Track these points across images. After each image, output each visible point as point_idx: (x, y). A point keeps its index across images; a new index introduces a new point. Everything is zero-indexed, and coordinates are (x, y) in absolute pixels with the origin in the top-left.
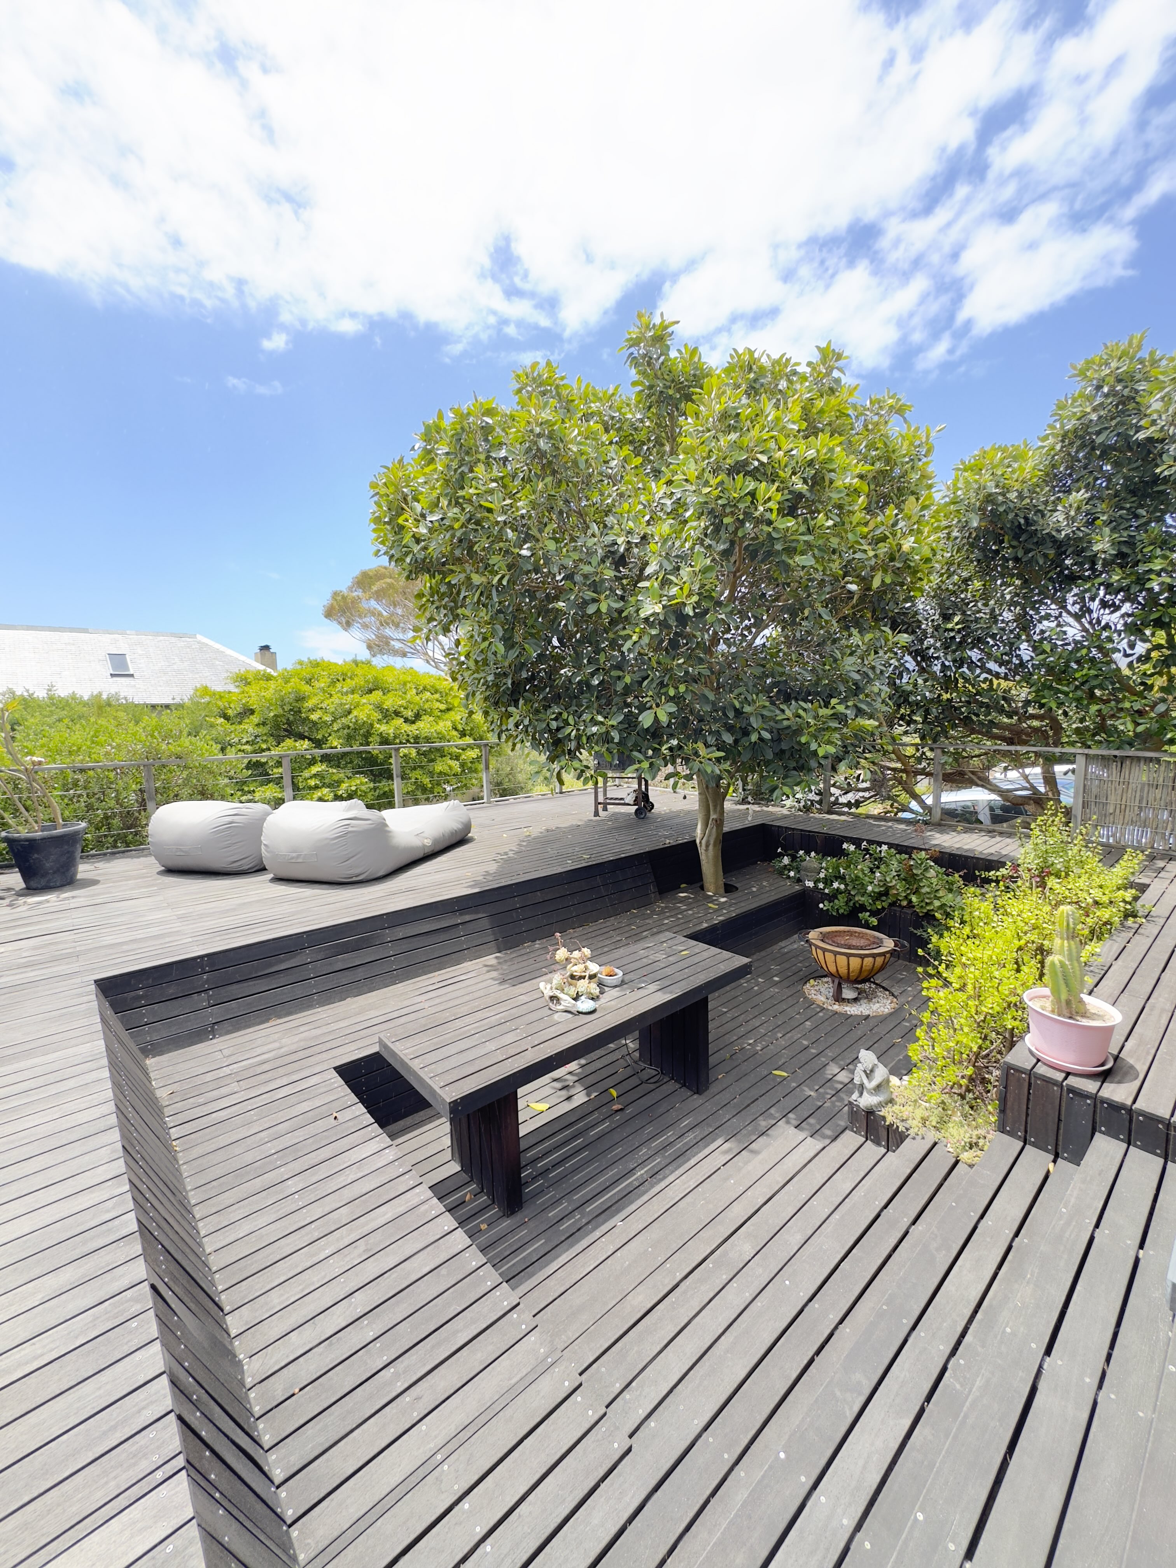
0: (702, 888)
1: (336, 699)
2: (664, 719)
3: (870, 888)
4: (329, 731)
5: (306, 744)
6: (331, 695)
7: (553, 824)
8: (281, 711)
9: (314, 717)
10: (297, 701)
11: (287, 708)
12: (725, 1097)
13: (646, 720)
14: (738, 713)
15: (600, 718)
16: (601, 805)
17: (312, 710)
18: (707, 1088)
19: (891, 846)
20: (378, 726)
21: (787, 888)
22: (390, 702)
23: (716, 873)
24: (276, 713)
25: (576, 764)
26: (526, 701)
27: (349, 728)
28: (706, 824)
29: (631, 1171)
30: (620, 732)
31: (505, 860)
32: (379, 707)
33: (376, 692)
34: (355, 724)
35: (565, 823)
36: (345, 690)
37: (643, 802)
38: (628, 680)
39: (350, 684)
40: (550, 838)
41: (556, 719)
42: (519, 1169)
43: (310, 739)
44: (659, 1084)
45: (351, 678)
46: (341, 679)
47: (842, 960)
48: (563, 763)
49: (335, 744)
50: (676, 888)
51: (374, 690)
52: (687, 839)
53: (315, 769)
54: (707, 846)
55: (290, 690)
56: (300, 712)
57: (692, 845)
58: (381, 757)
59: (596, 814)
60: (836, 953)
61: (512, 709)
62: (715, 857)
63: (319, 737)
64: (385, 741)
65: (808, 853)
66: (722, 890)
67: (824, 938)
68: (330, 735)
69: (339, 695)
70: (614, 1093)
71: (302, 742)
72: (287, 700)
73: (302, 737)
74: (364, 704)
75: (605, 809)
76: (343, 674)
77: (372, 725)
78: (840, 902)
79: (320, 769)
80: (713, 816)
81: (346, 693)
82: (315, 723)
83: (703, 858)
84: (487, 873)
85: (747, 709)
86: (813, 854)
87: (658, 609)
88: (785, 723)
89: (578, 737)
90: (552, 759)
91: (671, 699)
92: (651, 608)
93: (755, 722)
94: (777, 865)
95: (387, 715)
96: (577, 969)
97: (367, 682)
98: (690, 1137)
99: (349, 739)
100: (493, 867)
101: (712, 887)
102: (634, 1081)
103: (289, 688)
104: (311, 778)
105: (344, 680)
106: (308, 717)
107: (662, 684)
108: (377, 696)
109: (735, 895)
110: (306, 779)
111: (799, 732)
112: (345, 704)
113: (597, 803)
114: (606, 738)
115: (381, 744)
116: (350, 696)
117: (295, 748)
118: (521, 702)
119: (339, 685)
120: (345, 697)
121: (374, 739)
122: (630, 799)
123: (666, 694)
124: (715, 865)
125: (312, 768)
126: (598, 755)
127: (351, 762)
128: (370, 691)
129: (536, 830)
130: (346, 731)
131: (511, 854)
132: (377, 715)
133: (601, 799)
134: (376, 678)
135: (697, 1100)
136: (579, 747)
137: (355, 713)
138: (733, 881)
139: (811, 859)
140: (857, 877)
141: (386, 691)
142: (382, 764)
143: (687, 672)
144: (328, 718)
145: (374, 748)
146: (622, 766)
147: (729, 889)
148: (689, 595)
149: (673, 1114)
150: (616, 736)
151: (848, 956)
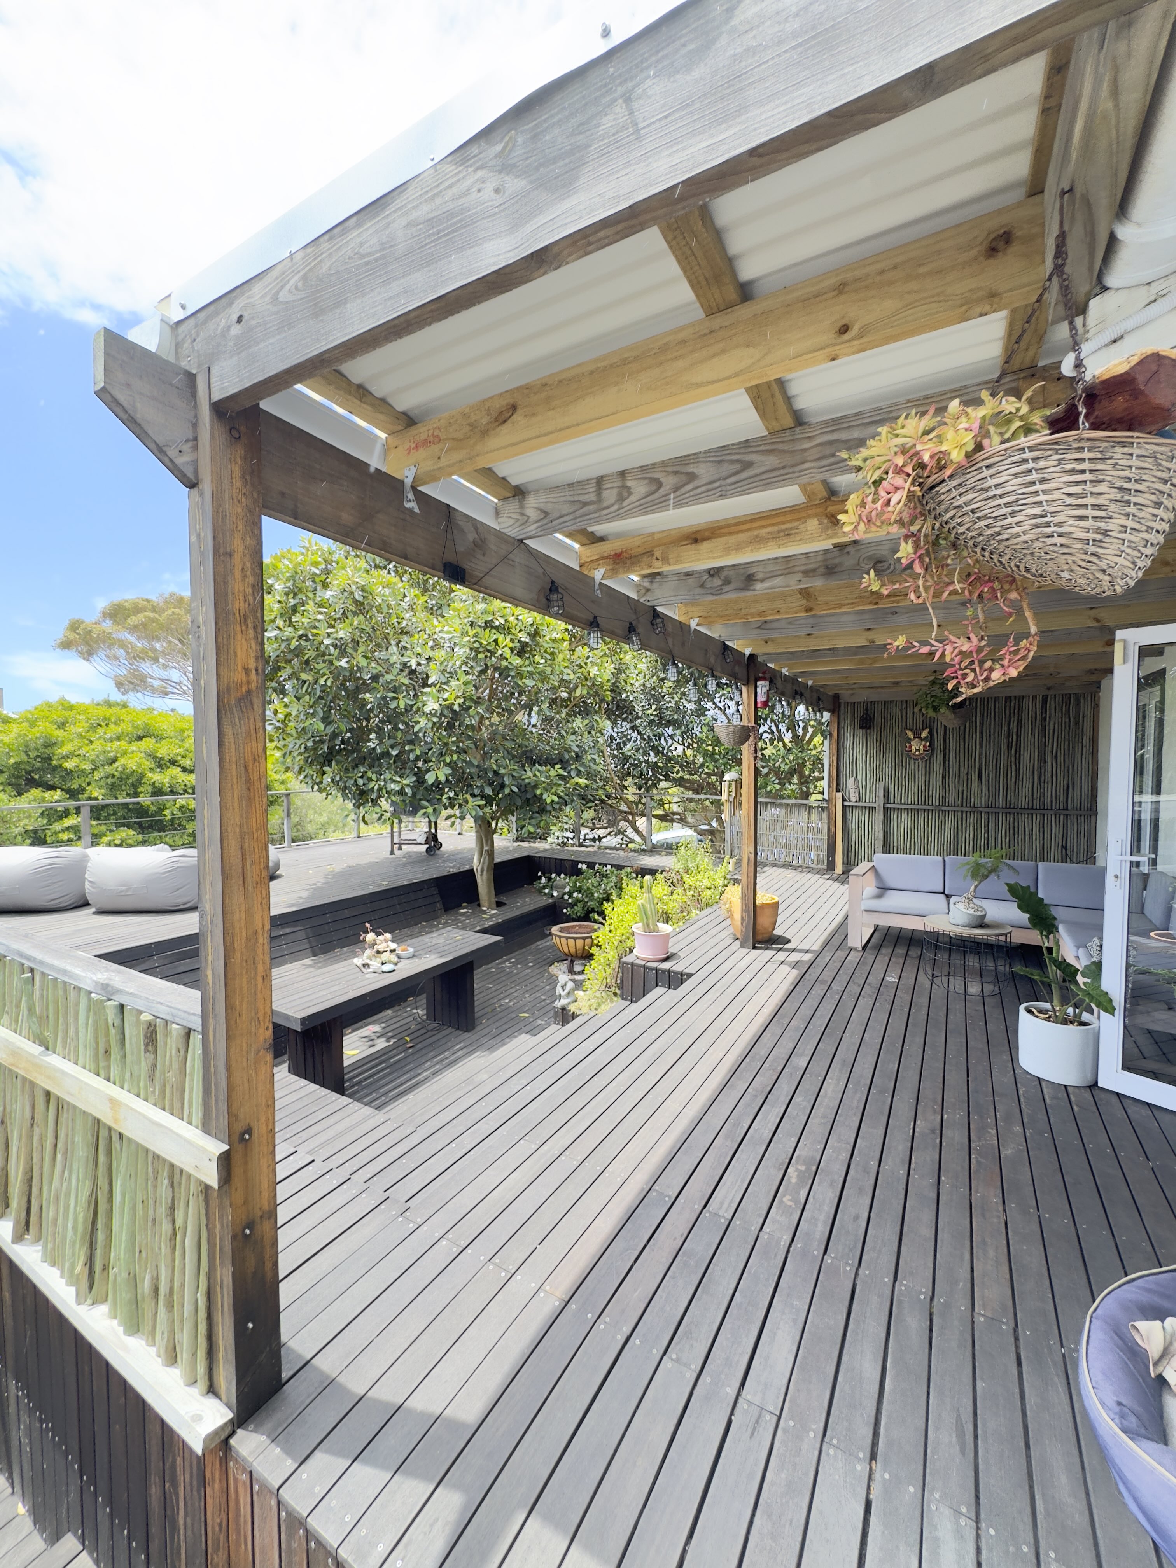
0: (479, 905)
1: (98, 746)
2: (442, 778)
3: (596, 895)
4: (88, 780)
5: (58, 794)
6: (91, 742)
7: (353, 862)
8: (25, 758)
9: (69, 765)
10: (46, 747)
11: (33, 754)
12: (487, 1031)
13: (430, 778)
14: (496, 773)
15: (398, 779)
16: (396, 845)
17: (66, 757)
18: (474, 1028)
19: (612, 866)
20: (150, 775)
21: (542, 901)
22: (164, 750)
23: (489, 892)
24: (17, 759)
25: (377, 809)
26: (337, 763)
27: (114, 776)
28: (481, 855)
29: (419, 1074)
30: (412, 787)
31: (315, 889)
32: (152, 756)
33: (148, 739)
34: (121, 772)
35: (364, 861)
36: (108, 736)
37: (434, 844)
38: (418, 752)
39: (113, 730)
40: (351, 872)
41: (362, 777)
42: (343, 1083)
43: (62, 790)
44: (439, 1031)
45: (115, 723)
46: (103, 724)
47: (571, 942)
48: (367, 809)
49: (95, 794)
50: (460, 906)
51: (144, 737)
52: (467, 867)
53: (68, 822)
54: (482, 871)
55: (38, 735)
56: (50, 759)
57: (471, 873)
58: (153, 808)
59: (392, 853)
60: (567, 938)
61: (326, 769)
62: (488, 879)
63: (75, 786)
64: (157, 792)
65: (559, 875)
66: (494, 905)
67: (562, 930)
68: (89, 784)
69: (102, 741)
70: (408, 1039)
71: (52, 792)
72: (32, 745)
73: (53, 788)
74: (133, 752)
75: (400, 849)
76: (105, 719)
77: (142, 776)
78: (578, 908)
79: (75, 822)
80: (486, 848)
81: (111, 740)
82: (69, 772)
83: (479, 881)
84: (301, 898)
85: (502, 771)
86: (562, 876)
87: (436, 706)
88: (527, 781)
89: (380, 790)
90: (357, 806)
91: (448, 765)
92: (432, 705)
93: (507, 781)
94: (537, 885)
95: (161, 764)
96: (381, 948)
97: (137, 728)
98: (461, 1053)
99: (113, 789)
100: (305, 894)
101: (486, 904)
102: (424, 1031)
103: (36, 732)
104: (63, 831)
105: (107, 725)
106: (61, 766)
107: (441, 755)
108: (148, 744)
109: (503, 908)
110: (56, 833)
111: (536, 786)
112: (109, 752)
113: (393, 844)
114: (401, 792)
115: (154, 794)
116: (116, 744)
117: (43, 800)
118: (334, 763)
119: (100, 731)
120: (109, 744)
121: (145, 788)
122: (422, 839)
123: (444, 761)
124: (489, 887)
125: (65, 820)
126: (393, 803)
127: (115, 814)
128: (140, 738)
129: (339, 866)
130: (110, 781)
131: (319, 885)
132: (149, 764)
133: (396, 840)
134: (147, 724)
135: (466, 1035)
136: (379, 797)
137: (121, 761)
138: (503, 899)
139: (561, 879)
140: (588, 888)
141: (160, 738)
142: (153, 816)
143: (458, 747)
144: (87, 767)
145: (145, 800)
146: (414, 813)
147: (499, 904)
148: (457, 697)
149: (450, 1044)
150: (408, 790)
151: (575, 939)
